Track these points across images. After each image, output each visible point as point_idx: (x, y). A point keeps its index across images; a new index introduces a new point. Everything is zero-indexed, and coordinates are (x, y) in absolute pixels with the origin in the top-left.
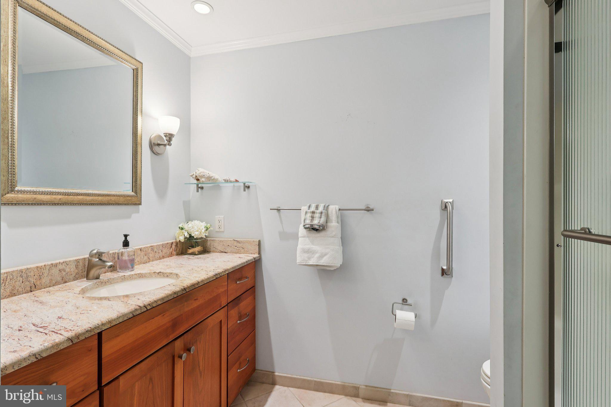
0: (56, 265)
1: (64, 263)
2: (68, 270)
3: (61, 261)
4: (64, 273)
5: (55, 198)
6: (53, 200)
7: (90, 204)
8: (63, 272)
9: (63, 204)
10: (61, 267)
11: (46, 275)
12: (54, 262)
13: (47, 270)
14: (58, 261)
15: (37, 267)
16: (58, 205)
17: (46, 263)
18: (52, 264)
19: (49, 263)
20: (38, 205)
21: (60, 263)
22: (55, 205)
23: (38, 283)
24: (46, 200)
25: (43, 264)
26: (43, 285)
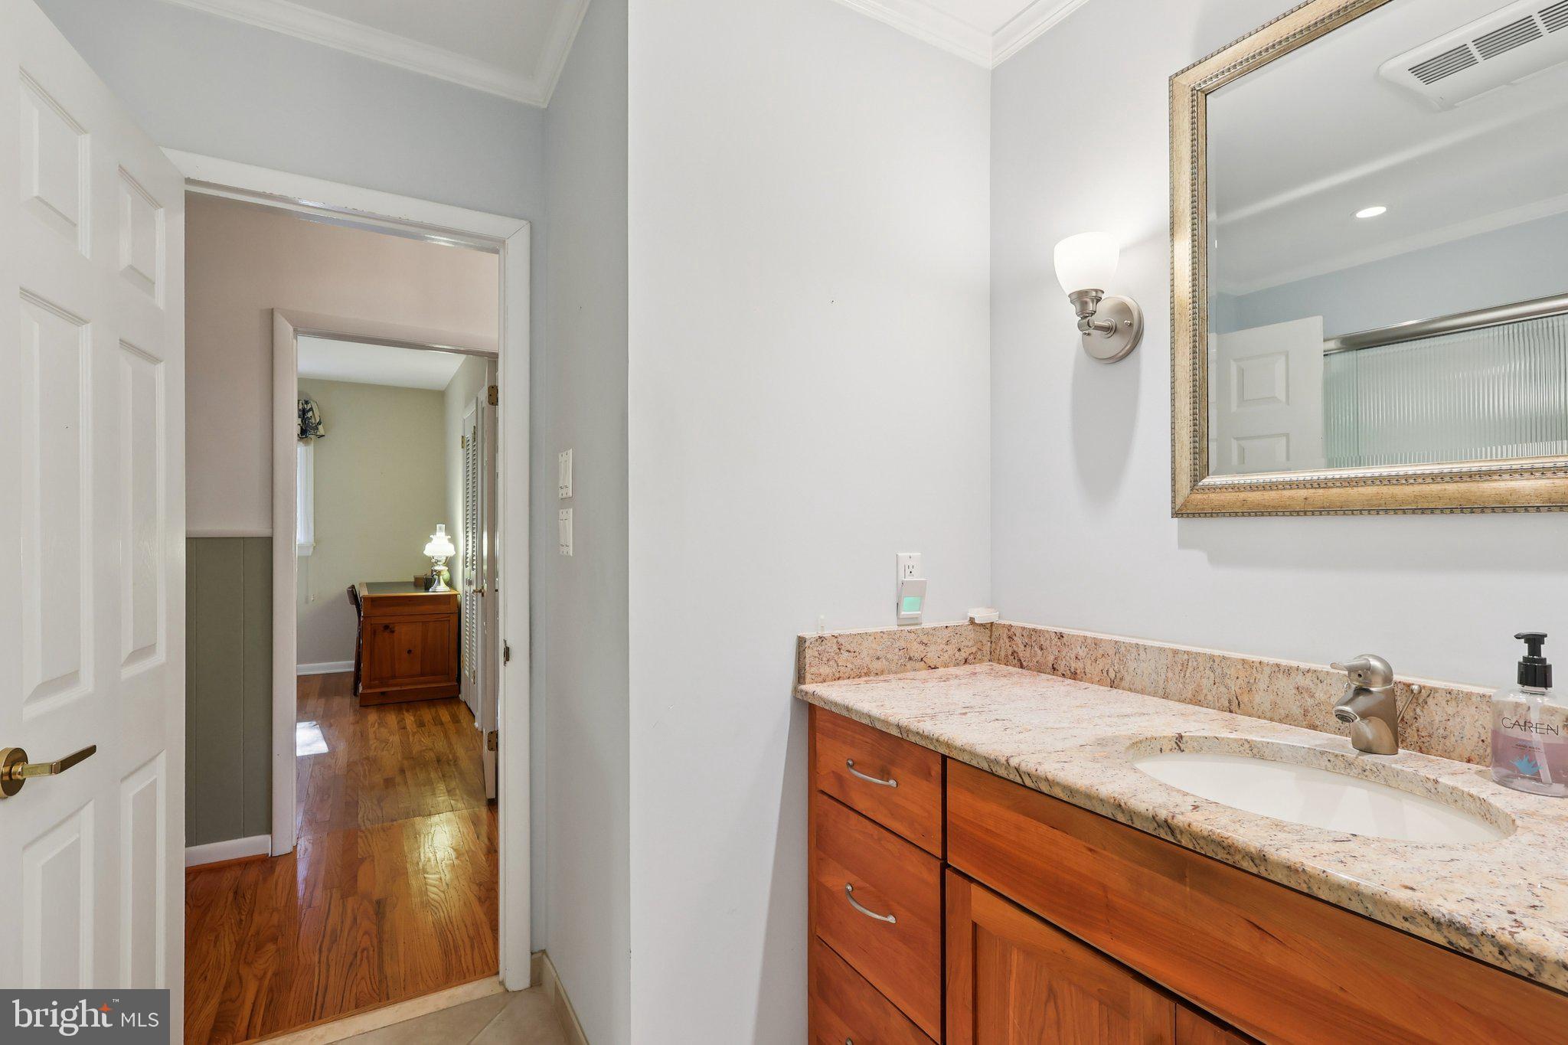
0: (1288, 671)
1: (1310, 674)
2: (1320, 695)
3: (1304, 665)
4: (1310, 702)
5: (1291, 498)
6: (1288, 503)
7: (1414, 511)
8: (1306, 695)
9: (1321, 512)
10: (1301, 680)
11: (1262, 686)
12: (1284, 662)
13: (1266, 676)
14: (1294, 663)
15: (1243, 660)
16: (1305, 514)
17: (1265, 659)
18: (1278, 666)
19: (1273, 660)
20: (1256, 516)
21: (1298, 669)
22: (1298, 515)
23: (1245, 698)
24: (1272, 504)
25: (1256, 658)
26: (1256, 709)
